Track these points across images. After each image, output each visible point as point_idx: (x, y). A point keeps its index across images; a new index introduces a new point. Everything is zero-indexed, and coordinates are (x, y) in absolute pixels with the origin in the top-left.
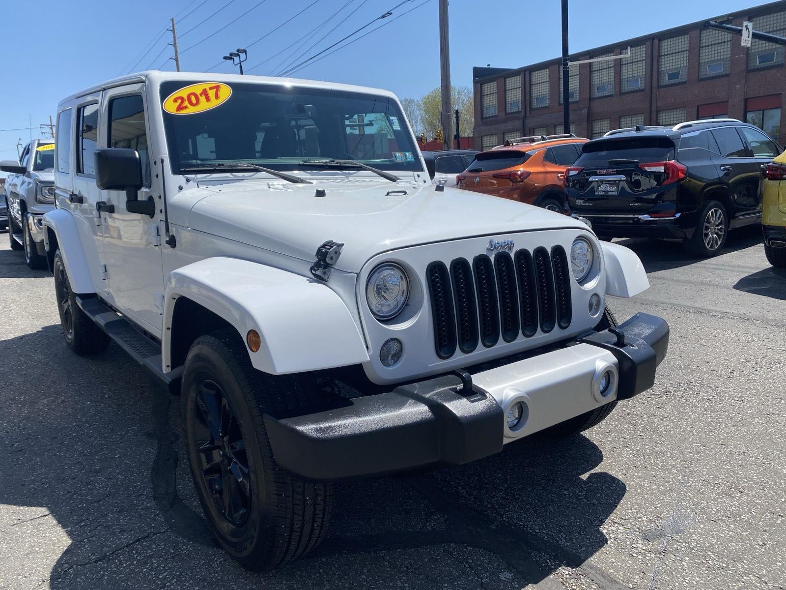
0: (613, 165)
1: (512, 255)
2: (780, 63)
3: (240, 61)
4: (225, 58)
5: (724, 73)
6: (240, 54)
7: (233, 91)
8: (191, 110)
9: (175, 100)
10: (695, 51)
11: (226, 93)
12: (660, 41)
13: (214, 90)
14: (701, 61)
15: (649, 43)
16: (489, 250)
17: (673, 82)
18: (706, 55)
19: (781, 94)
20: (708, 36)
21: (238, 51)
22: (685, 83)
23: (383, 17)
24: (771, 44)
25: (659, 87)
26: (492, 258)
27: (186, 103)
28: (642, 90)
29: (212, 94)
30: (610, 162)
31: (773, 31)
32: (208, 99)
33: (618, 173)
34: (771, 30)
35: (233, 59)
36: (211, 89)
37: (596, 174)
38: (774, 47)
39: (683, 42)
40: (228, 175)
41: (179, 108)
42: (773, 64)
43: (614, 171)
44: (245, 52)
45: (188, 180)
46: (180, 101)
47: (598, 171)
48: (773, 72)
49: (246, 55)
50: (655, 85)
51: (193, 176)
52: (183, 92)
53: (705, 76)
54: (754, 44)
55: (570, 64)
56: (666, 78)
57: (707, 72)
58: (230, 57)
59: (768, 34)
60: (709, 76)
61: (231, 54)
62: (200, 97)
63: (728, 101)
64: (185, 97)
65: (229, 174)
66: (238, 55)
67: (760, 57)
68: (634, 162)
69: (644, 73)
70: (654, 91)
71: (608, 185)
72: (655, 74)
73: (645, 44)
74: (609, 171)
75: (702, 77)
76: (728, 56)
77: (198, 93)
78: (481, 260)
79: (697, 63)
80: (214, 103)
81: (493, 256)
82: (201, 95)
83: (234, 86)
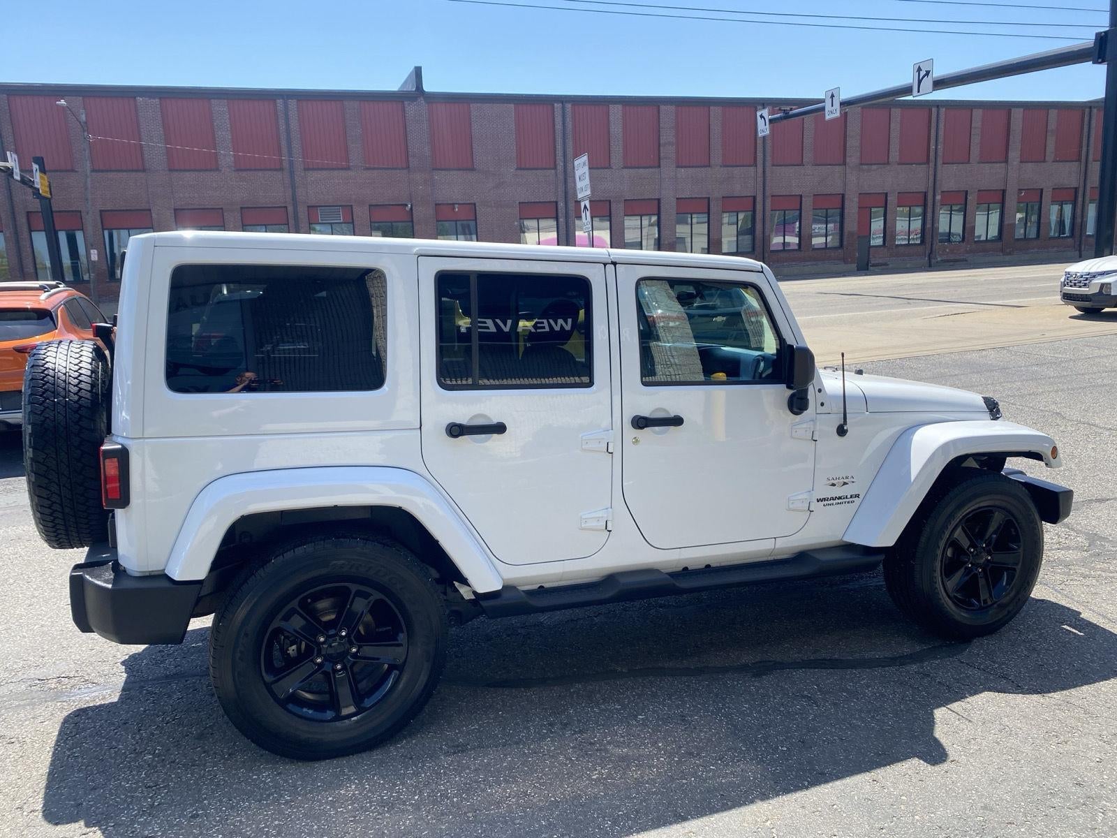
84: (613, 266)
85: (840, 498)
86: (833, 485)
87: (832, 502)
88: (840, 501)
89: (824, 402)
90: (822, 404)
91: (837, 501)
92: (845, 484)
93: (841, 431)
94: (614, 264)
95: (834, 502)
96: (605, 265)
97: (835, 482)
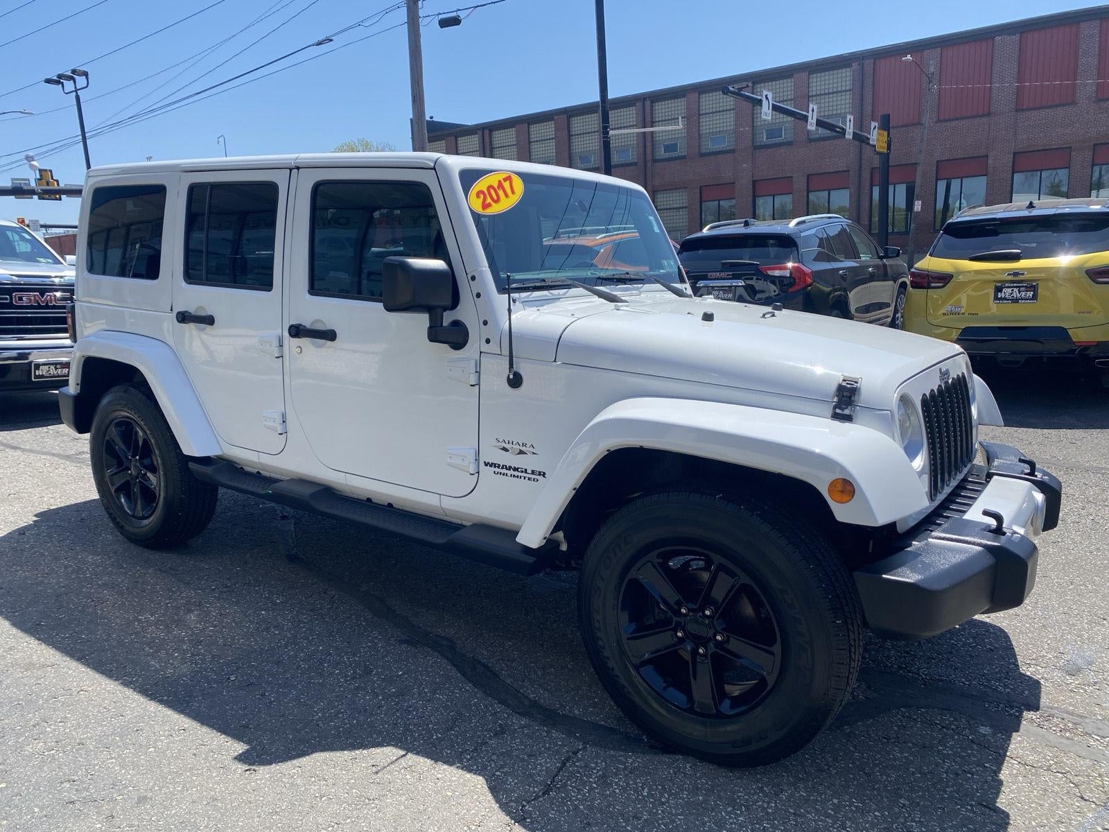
0: (727, 268)
2: (789, 140)
3: (76, 87)
4: (48, 81)
5: (728, 148)
6: (76, 76)
9: (478, 195)
10: (693, 118)
12: (652, 102)
14: (701, 132)
15: (639, 104)
17: (670, 156)
18: (707, 125)
19: (792, 177)
20: (710, 101)
21: (74, 72)
22: (683, 157)
23: (319, 43)
24: (781, 115)
25: (655, 161)
27: (489, 200)
28: (635, 164)
30: (722, 263)
31: (783, 101)
32: (506, 194)
33: (735, 277)
34: (781, 99)
35: (63, 83)
37: (705, 278)
38: (785, 120)
39: (679, 105)
41: (484, 206)
42: (782, 141)
43: (730, 275)
45: (514, 301)
47: (710, 274)
48: (783, 150)
49: (87, 79)
50: (649, 158)
53: (708, 151)
54: (774, 117)
55: (611, 132)
56: (663, 149)
57: (709, 146)
58: (58, 81)
59: (778, 104)
60: (711, 151)
61: (60, 76)
62: (499, 192)
63: (734, 183)
64: (485, 191)
66: (71, 78)
67: (767, 131)
68: (753, 264)
69: (635, 142)
70: (649, 165)
71: (721, 292)
72: (649, 144)
73: (635, 106)
74: (723, 275)
75: (704, 151)
76: (732, 128)
79: (697, 134)
80: (513, 199)
84: (297, 170)
85: (516, 469)
86: (505, 449)
87: (504, 471)
88: (516, 473)
89: (489, 337)
90: (488, 341)
91: (512, 472)
92: (521, 452)
93: (515, 381)
94: (298, 168)
95: (509, 473)
96: (291, 170)
97: (507, 446)
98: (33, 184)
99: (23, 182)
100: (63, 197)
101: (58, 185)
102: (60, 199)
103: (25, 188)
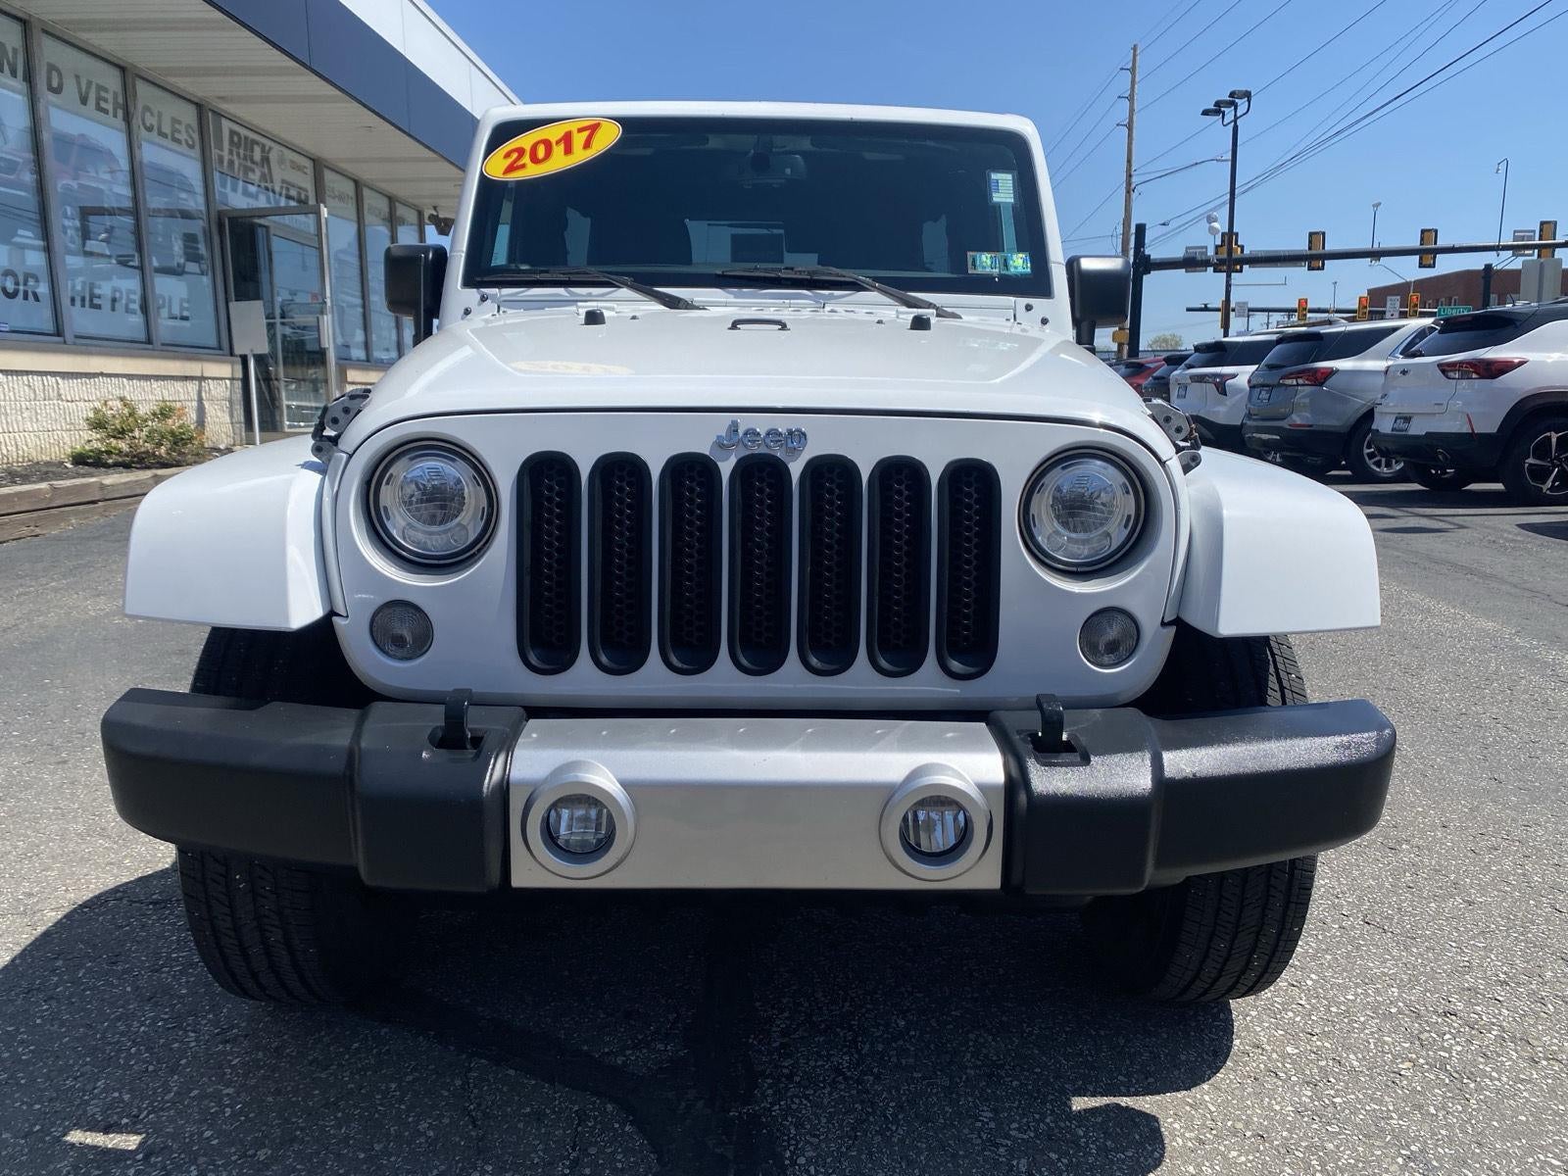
1: (796, 468)
3: (1236, 116)
4: (1206, 113)
6: (1237, 100)
7: (623, 134)
8: (532, 171)
9: (507, 155)
11: (609, 137)
13: (586, 134)
16: (720, 445)
26: (726, 468)
27: (526, 159)
29: (579, 140)
32: (568, 150)
35: (1224, 113)
36: (580, 130)
40: (561, 291)
41: (510, 169)
44: (1247, 95)
45: (484, 299)
46: (515, 155)
49: (1249, 102)
51: (495, 291)
52: (525, 141)
58: (1217, 110)
61: (1218, 103)
62: (555, 148)
64: (528, 148)
65: (563, 289)
66: (1232, 104)
77: (553, 141)
78: (689, 470)
80: (580, 156)
81: (732, 461)
82: (557, 143)
83: (626, 122)
98: (1211, 252)
99: (1198, 250)
100: (1246, 267)
101: (1242, 251)
102: (1241, 271)
103: (1199, 258)
